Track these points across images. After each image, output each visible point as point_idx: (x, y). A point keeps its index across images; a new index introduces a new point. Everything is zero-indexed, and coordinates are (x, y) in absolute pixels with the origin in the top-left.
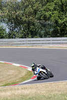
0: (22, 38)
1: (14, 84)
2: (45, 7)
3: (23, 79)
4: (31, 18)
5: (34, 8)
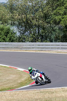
0: (32, 42)
1: (11, 89)
2: (55, 11)
3: (22, 84)
5: (44, 12)
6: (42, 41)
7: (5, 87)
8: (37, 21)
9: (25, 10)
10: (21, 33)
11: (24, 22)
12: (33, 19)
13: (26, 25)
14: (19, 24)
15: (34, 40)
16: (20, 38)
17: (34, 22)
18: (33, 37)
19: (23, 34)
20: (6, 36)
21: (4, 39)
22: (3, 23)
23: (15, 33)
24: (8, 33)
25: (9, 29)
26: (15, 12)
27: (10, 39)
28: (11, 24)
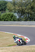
0: (25, 21)
1: (14, 45)
4: (29, 11)
5: (31, 6)
6: (30, 21)
7: (11, 44)
8: (27, 10)
9: (21, 5)
10: (19, 17)
11: (21, 11)
12: (25, 9)
13: (22, 12)
14: (18, 12)
15: (26, 20)
16: (19, 19)
17: (26, 11)
18: (25, 19)
19: (20, 17)
20: (12, 18)
21: (10, 20)
22: (10, 12)
23: (16, 17)
24: (12, 16)
25: (13, 15)
26: (16, 5)
27: (13, 20)
28: (14, 12)
